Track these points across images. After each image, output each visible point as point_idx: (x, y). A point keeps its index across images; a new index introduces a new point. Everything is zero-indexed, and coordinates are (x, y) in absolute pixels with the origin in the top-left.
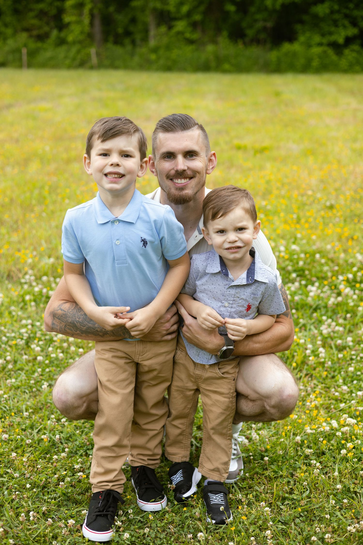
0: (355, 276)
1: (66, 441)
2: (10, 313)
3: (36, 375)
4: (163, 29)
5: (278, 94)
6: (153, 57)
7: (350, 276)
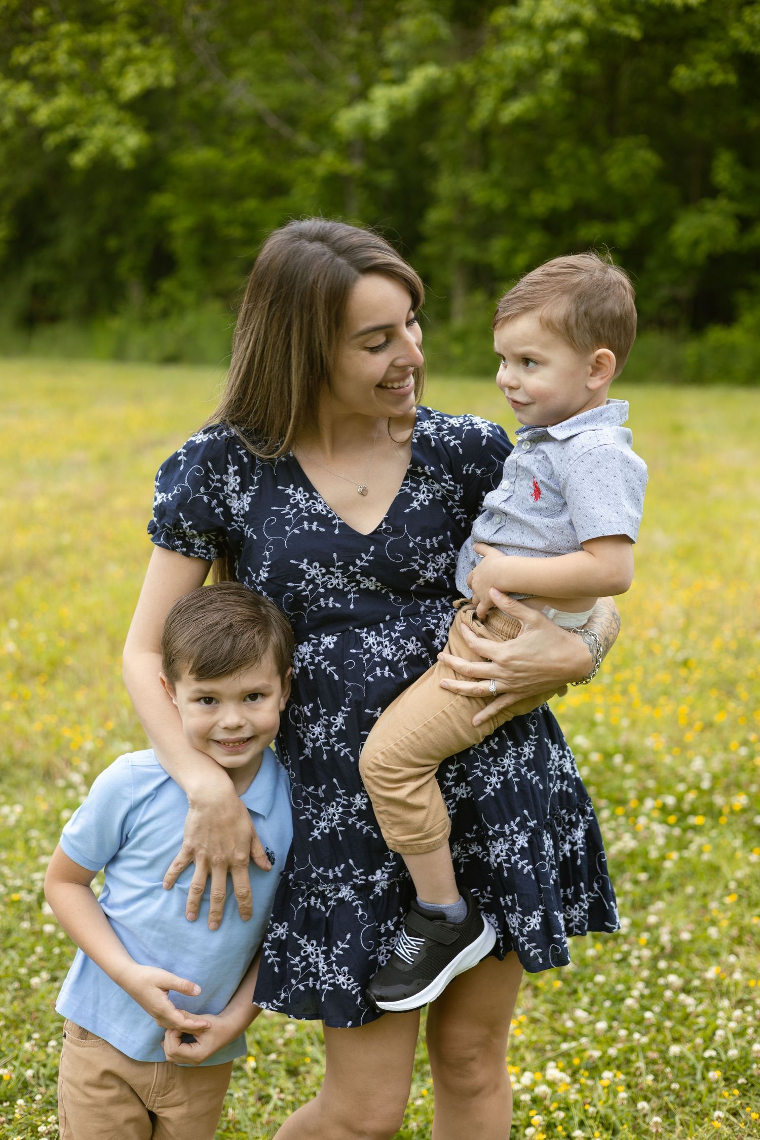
0: (680, 799)
1: (48, 1082)
2: (27, 841)
3: (33, 958)
4: (479, 297)
5: (677, 429)
6: (456, 350)
7: (670, 800)
